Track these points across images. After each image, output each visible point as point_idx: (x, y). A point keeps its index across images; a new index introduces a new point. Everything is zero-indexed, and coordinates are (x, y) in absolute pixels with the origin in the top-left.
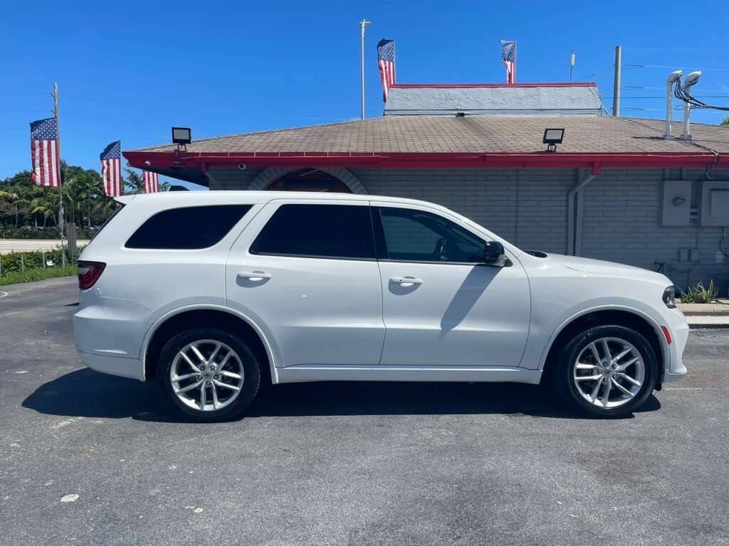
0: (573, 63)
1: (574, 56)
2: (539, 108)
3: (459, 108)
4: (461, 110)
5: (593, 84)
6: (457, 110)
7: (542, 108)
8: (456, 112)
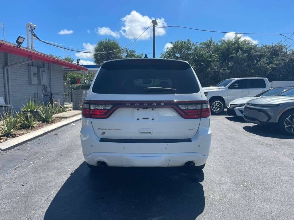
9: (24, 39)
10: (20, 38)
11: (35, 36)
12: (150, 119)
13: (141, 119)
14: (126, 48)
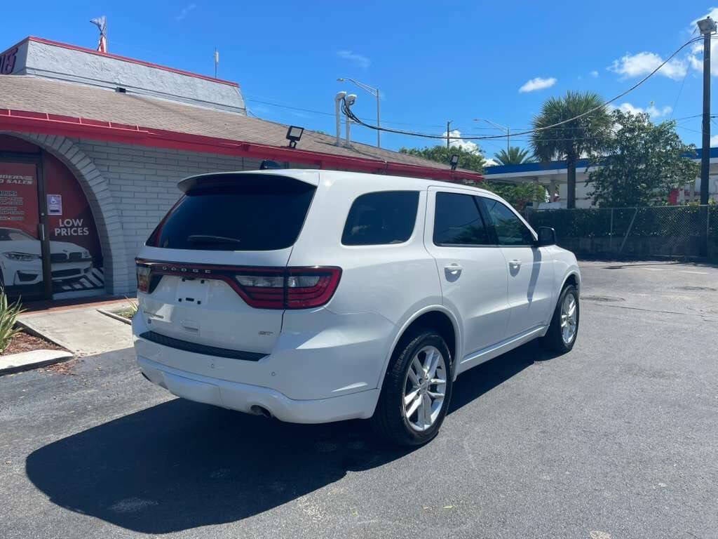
0: (218, 60)
1: (217, 53)
2: (196, 98)
3: (118, 82)
4: (120, 85)
5: (236, 85)
6: (115, 83)
7: (199, 99)
8: (115, 87)
9: (303, 129)
10: (293, 128)
11: (352, 117)
12: (196, 301)
13: (184, 300)
14: (619, 111)
